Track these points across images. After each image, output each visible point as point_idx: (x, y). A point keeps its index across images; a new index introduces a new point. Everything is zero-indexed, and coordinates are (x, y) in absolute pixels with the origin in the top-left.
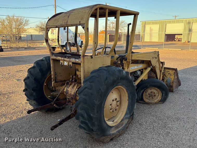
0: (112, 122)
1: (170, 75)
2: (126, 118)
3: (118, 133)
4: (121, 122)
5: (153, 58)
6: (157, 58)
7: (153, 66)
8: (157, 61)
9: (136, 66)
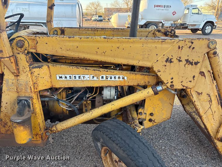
5: (169, 61)
6: (196, 63)
7: (172, 86)
8: (202, 74)
9: (92, 76)
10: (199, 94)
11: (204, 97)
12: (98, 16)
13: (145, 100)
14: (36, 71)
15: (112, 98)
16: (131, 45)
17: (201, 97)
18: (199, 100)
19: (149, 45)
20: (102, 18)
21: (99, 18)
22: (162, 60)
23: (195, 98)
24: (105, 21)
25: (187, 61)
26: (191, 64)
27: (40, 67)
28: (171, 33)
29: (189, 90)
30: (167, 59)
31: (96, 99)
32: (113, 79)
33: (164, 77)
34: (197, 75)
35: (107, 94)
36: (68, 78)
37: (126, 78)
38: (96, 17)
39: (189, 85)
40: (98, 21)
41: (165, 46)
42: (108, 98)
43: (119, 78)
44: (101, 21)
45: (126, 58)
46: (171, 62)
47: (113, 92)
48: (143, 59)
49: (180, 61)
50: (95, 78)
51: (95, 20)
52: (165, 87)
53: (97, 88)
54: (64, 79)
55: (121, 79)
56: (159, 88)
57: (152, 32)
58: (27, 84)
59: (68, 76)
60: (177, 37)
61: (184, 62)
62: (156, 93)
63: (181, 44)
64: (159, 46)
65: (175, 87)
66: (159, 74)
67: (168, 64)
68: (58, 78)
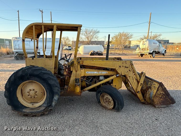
0: (31, 105)
1: (155, 88)
2: (44, 106)
3: (30, 113)
4: (38, 107)
5: (120, 67)
6: (128, 67)
7: (121, 74)
8: (130, 70)
9: (97, 72)
10: (130, 77)
11: (131, 78)
12: (68, 46)
13: (113, 79)
14: (81, 70)
15: (103, 79)
16: (110, 62)
17: (130, 78)
18: (130, 79)
19: (114, 62)
20: (71, 48)
21: (69, 48)
22: (118, 67)
23: (128, 78)
24: (73, 50)
25: (125, 67)
26: (126, 67)
27: (82, 69)
28: (120, 59)
29: (126, 76)
30: (120, 66)
31: (97, 81)
32: (103, 73)
33: (119, 72)
34: (128, 71)
35: (101, 78)
36: (90, 73)
37: (107, 73)
38: (67, 47)
39: (126, 74)
40: (68, 50)
41: (118, 62)
42: (101, 79)
43: (105, 73)
44: (70, 50)
45: (108, 66)
46: (121, 67)
47: (103, 78)
48: (113, 67)
49: (123, 67)
50: (98, 73)
51: (66, 49)
52: (119, 75)
53: (97, 76)
54: (88, 73)
55: (106, 73)
56: (118, 75)
57: (113, 59)
58: (79, 74)
59: (90, 72)
60: (122, 60)
61: (124, 67)
62: (117, 77)
63: (123, 62)
64: (117, 62)
65: (122, 75)
66: (117, 70)
67: (120, 68)
68: (87, 73)
